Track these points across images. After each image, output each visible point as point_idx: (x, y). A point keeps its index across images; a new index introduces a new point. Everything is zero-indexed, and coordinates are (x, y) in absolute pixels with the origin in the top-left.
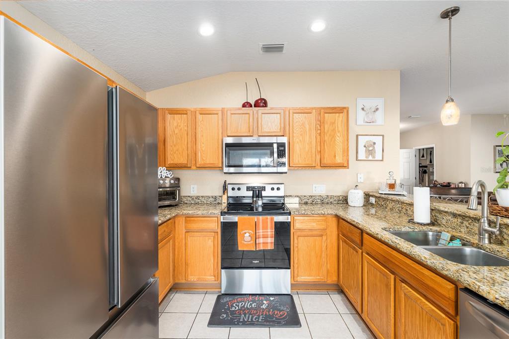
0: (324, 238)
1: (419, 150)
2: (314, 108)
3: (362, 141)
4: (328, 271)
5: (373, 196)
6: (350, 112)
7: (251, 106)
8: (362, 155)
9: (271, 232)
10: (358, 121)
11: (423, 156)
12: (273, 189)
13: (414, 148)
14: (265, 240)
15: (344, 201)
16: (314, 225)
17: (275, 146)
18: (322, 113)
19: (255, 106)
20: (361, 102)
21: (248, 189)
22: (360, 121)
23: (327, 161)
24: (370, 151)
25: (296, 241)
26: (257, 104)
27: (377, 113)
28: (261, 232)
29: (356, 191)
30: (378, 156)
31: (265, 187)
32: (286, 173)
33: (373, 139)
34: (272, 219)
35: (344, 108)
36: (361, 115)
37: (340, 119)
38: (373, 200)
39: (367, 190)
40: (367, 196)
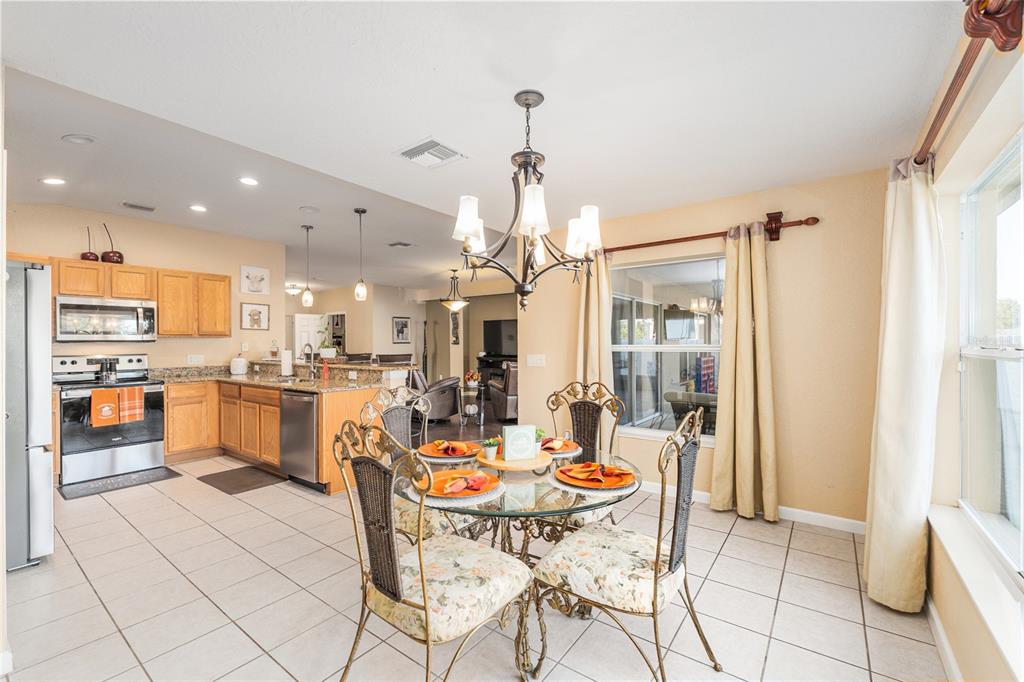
0: (204, 404)
1: (333, 316)
2: (190, 273)
3: (247, 309)
4: (208, 437)
5: (257, 364)
6: (232, 281)
7: (97, 260)
8: (247, 323)
9: (139, 402)
10: (242, 289)
11: (337, 324)
12: (130, 361)
13: (327, 314)
14: (132, 412)
15: (228, 371)
16: (193, 392)
17: (140, 311)
18: (200, 279)
19: (103, 260)
20: (246, 270)
21: (90, 362)
22: (244, 289)
23: (205, 329)
24: (255, 319)
25: (170, 411)
26: (106, 258)
27: (263, 282)
28: (126, 404)
29: (239, 359)
30: (264, 325)
31: (118, 360)
32: (154, 341)
33: (260, 308)
34: (141, 390)
35: (226, 277)
36: (245, 283)
37: (222, 287)
38: (257, 368)
39: (252, 359)
40: (252, 365)
